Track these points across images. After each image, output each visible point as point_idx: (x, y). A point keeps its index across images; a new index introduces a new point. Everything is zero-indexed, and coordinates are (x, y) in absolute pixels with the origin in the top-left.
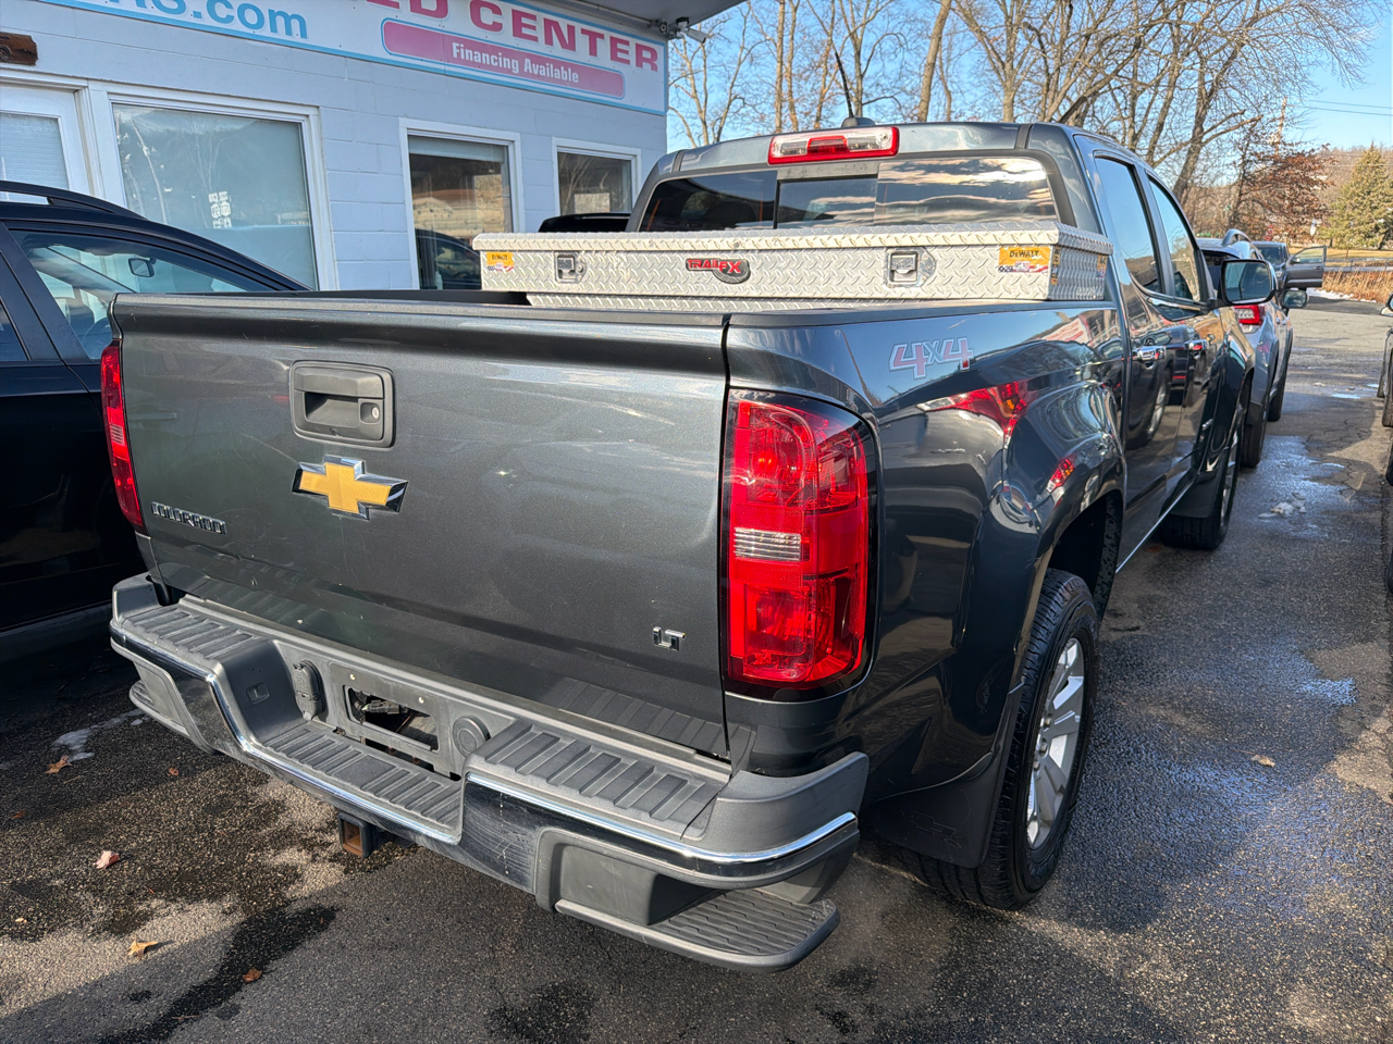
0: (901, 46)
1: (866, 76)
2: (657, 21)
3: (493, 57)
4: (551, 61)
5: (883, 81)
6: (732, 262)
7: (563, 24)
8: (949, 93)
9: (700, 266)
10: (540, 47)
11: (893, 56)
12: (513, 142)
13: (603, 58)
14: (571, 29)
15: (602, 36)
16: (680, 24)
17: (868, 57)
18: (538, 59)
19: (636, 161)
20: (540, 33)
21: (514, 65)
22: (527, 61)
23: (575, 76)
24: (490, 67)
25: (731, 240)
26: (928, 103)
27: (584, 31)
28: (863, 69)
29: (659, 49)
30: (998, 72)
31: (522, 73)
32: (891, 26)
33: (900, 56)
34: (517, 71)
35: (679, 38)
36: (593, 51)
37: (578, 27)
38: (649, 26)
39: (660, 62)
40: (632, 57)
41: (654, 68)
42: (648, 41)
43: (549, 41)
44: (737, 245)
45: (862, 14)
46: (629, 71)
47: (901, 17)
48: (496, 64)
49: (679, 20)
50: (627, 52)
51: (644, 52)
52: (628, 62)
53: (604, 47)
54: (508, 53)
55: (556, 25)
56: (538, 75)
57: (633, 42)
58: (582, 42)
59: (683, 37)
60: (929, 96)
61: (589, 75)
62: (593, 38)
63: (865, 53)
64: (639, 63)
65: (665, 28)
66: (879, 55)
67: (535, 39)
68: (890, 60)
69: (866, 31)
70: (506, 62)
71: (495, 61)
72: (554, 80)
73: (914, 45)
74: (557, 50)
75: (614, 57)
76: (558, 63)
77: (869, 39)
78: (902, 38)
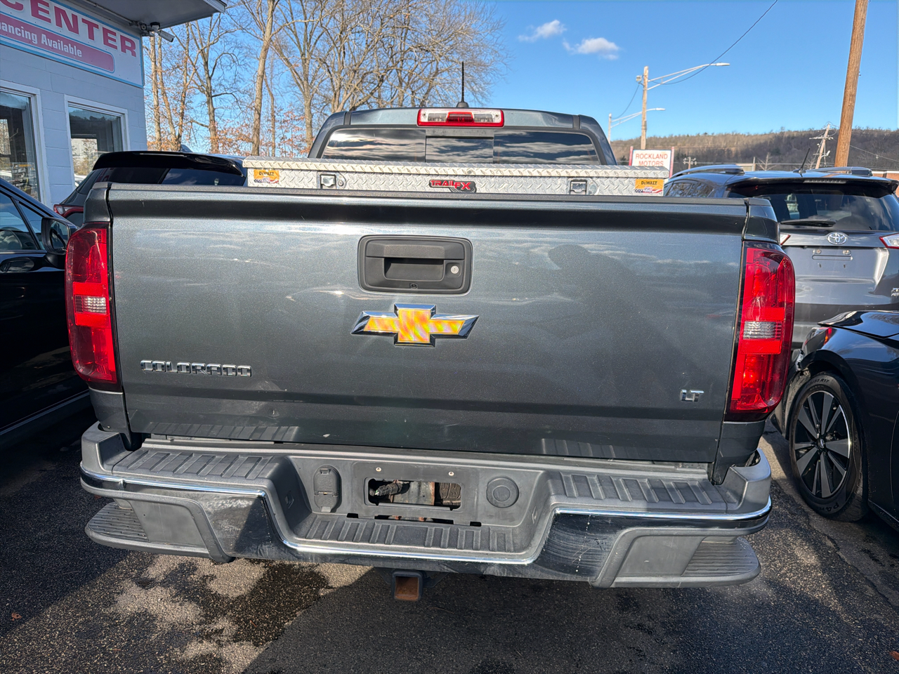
0: (234, 62)
1: (212, 78)
2: (136, 22)
3: (17, 29)
4: (62, 39)
5: (224, 83)
6: (465, 183)
7: (69, 13)
8: (272, 95)
9: (440, 184)
10: (52, 27)
11: (229, 68)
12: (34, 95)
13: (98, 42)
14: (75, 18)
15: (97, 27)
16: (154, 26)
17: (213, 66)
18: (52, 36)
19: (125, 118)
20: (52, 16)
21: (34, 37)
22: (44, 36)
23: (79, 52)
24: (14, 36)
25: (465, 169)
26: (261, 100)
27: (84, 21)
28: (210, 74)
29: (136, 41)
30: (299, 85)
31: (40, 45)
32: (226, 48)
33: (234, 68)
34: (36, 43)
35: (151, 36)
36: (91, 36)
37: (80, 17)
38: (131, 25)
39: (137, 50)
40: (118, 44)
41: (134, 54)
42: (129, 35)
43: (59, 24)
44: (470, 172)
45: (206, 38)
46: (117, 54)
47: (233, 44)
48: (20, 35)
49: (152, 24)
50: (115, 40)
51: (126, 42)
52: (116, 47)
53: (98, 33)
54: (29, 27)
55: (64, 13)
56: (52, 48)
57: (119, 34)
58: (83, 28)
59: (153, 36)
60: (262, 96)
61: (89, 52)
62: (91, 27)
63: (211, 64)
64: (123, 50)
65: (143, 27)
66: (220, 66)
67: (49, 21)
68: (227, 70)
69: (210, 50)
70: (27, 34)
71: (19, 32)
72: (64, 53)
73: (243, 63)
74: (64, 31)
75: (106, 43)
76: (67, 41)
77: (213, 55)
78: (234, 57)
